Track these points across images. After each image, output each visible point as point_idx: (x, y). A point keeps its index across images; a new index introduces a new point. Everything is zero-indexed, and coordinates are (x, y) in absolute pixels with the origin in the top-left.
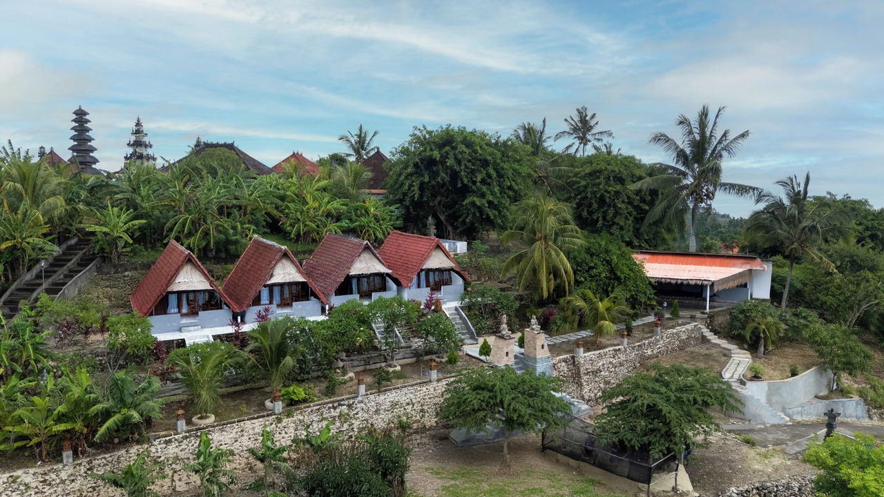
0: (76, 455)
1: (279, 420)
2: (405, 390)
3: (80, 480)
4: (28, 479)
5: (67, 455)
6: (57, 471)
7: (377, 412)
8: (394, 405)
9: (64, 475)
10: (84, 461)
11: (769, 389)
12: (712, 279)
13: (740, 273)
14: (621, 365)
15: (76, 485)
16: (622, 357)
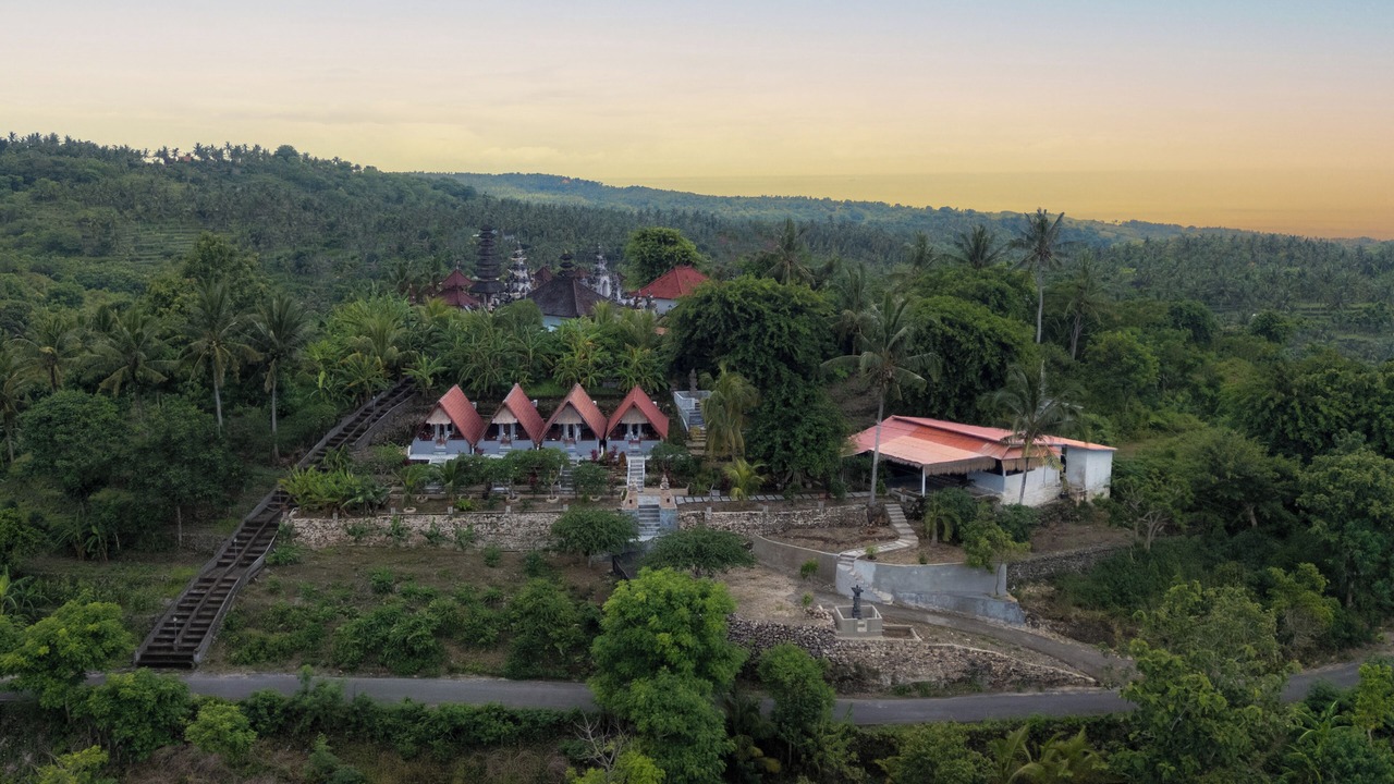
0: (340, 516)
1: (451, 519)
2: (541, 515)
3: (340, 529)
4: (317, 524)
5: (335, 515)
6: (330, 523)
7: (518, 526)
8: (531, 523)
9: (333, 525)
10: (343, 520)
11: (877, 569)
12: (923, 463)
13: (970, 460)
14: (755, 527)
15: (338, 532)
16: (758, 521)
